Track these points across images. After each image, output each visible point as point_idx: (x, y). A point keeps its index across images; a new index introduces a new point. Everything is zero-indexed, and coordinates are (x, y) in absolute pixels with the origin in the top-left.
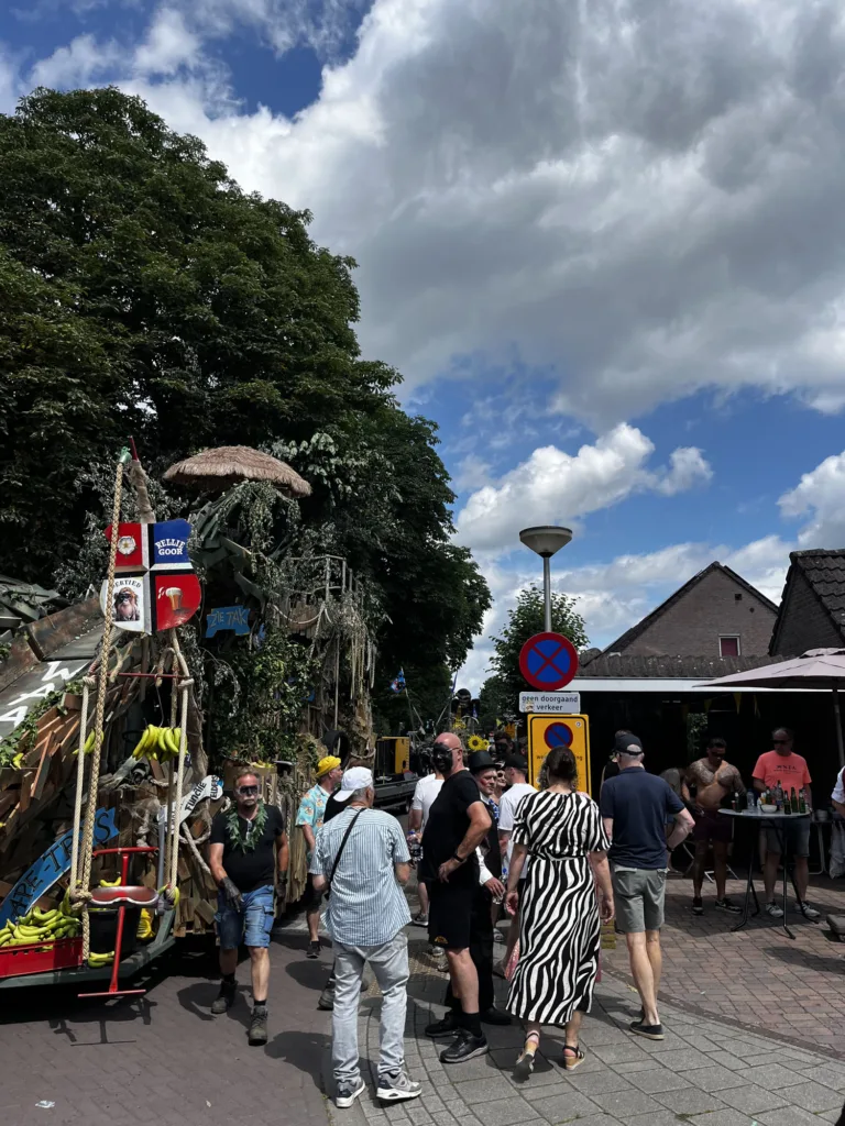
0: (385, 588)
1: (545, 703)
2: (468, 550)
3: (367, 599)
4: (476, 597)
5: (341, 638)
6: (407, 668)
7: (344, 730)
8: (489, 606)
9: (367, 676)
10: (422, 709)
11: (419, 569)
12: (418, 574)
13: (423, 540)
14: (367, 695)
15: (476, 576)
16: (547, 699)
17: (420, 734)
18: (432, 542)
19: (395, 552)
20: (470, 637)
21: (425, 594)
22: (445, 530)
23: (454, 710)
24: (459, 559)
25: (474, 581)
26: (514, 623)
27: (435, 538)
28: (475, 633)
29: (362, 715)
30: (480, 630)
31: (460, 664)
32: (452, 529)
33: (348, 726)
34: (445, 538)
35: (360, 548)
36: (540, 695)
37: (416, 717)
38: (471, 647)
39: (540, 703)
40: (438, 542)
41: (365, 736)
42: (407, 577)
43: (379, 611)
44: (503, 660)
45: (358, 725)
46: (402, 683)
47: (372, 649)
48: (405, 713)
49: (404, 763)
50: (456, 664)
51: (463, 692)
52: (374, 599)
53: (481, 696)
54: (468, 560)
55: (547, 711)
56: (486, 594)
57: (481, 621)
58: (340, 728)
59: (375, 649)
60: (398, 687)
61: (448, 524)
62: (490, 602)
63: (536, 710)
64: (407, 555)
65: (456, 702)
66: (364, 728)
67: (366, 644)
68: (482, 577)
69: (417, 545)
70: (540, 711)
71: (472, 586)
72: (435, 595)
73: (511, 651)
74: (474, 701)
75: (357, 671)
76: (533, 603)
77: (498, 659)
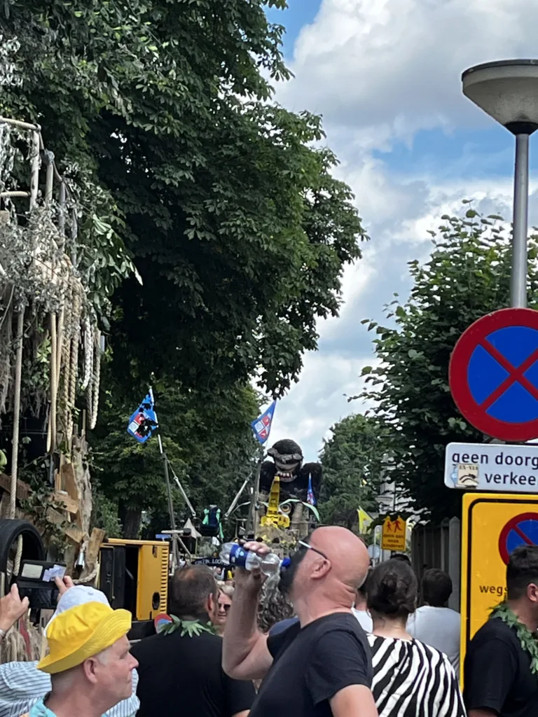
0: (122, 203)
1: (504, 470)
2: (316, 121)
3: (85, 223)
4: (330, 230)
5: (28, 309)
6: (160, 389)
7: (30, 520)
8: (357, 253)
9: (82, 402)
10: (193, 482)
11: (200, 160)
12: (197, 171)
13: (209, 93)
14: (82, 443)
15: (329, 183)
16: (510, 460)
17: (186, 537)
18: (233, 100)
19: (146, 120)
20: (310, 321)
21: (212, 221)
22: (264, 73)
23: (265, 485)
24: (292, 141)
25: (325, 193)
26: (423, 292)
27: (239, 88)
28: (322, 313)
29: (69, 487)
30: (334, 307)
31: (286, 383)
32: (279, 70)
33: (36, 511)
34: (262, 90)
35: (65, 107)
36: (494, 449)
37: (178, 498)
38: (311, 345)
39: (492, 468)
40: (243, 100)
41: (76, 536)
42: (174, 176)
43: (112, 252)
44: (392, 374)
45: (61, 509)
46: (150, 423)
47: (94, 340)
48: (155, 490)
49: (156, 598)
50: (275, 383)
51: (285, 447)
52: (101, 226)
53: (324, 458)
54: (313, 145)
55: (508, 486)
56: (351, 224)
57: (337, 286)
58: (21, 515)
59: (101, 341)
60: (140, 429)
61: (271, 59)
62: (359, 242)
63: (482, 485)
64: (174, 127)
65: (270, 470)
66: (74, 517)
67: (83, 328)
68: (343, 185)
69: (197, 104)
70: (492, 486)
71: (320, 206)
72: (238, 223)
73: (413, 354)
74: (310, 467)
75: (61, 388)
76: (468, 246)
77: (380, 371)
